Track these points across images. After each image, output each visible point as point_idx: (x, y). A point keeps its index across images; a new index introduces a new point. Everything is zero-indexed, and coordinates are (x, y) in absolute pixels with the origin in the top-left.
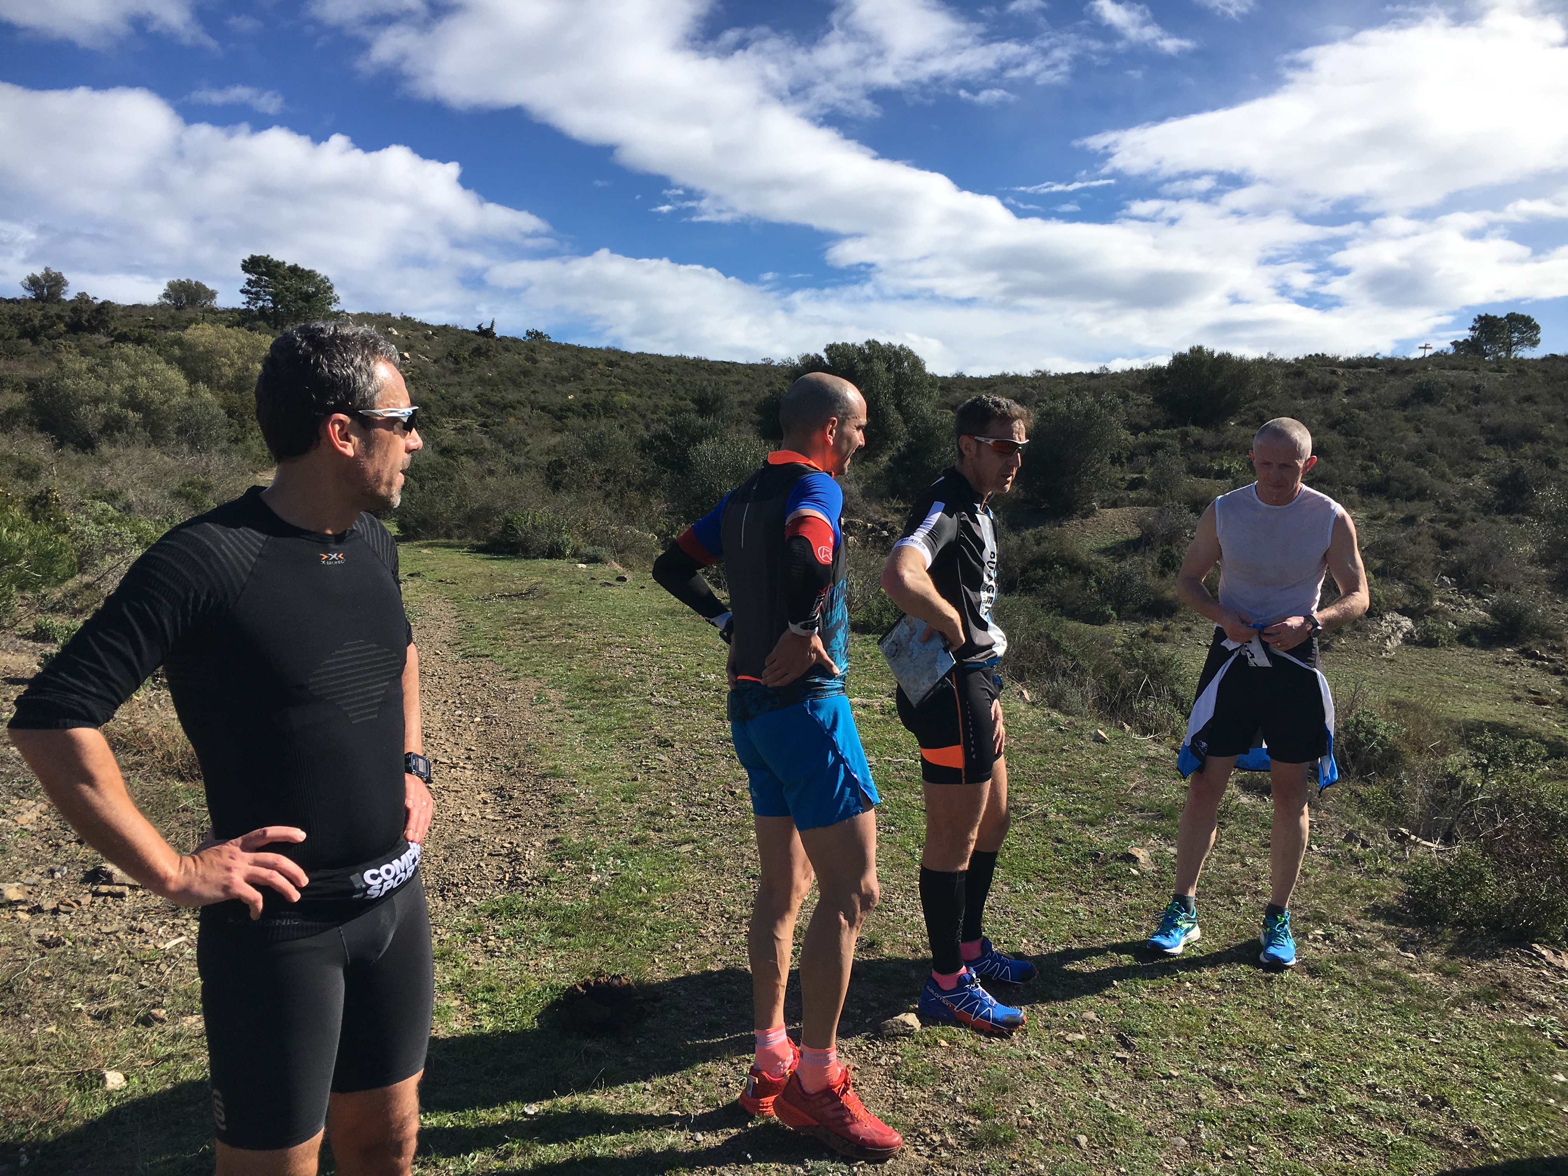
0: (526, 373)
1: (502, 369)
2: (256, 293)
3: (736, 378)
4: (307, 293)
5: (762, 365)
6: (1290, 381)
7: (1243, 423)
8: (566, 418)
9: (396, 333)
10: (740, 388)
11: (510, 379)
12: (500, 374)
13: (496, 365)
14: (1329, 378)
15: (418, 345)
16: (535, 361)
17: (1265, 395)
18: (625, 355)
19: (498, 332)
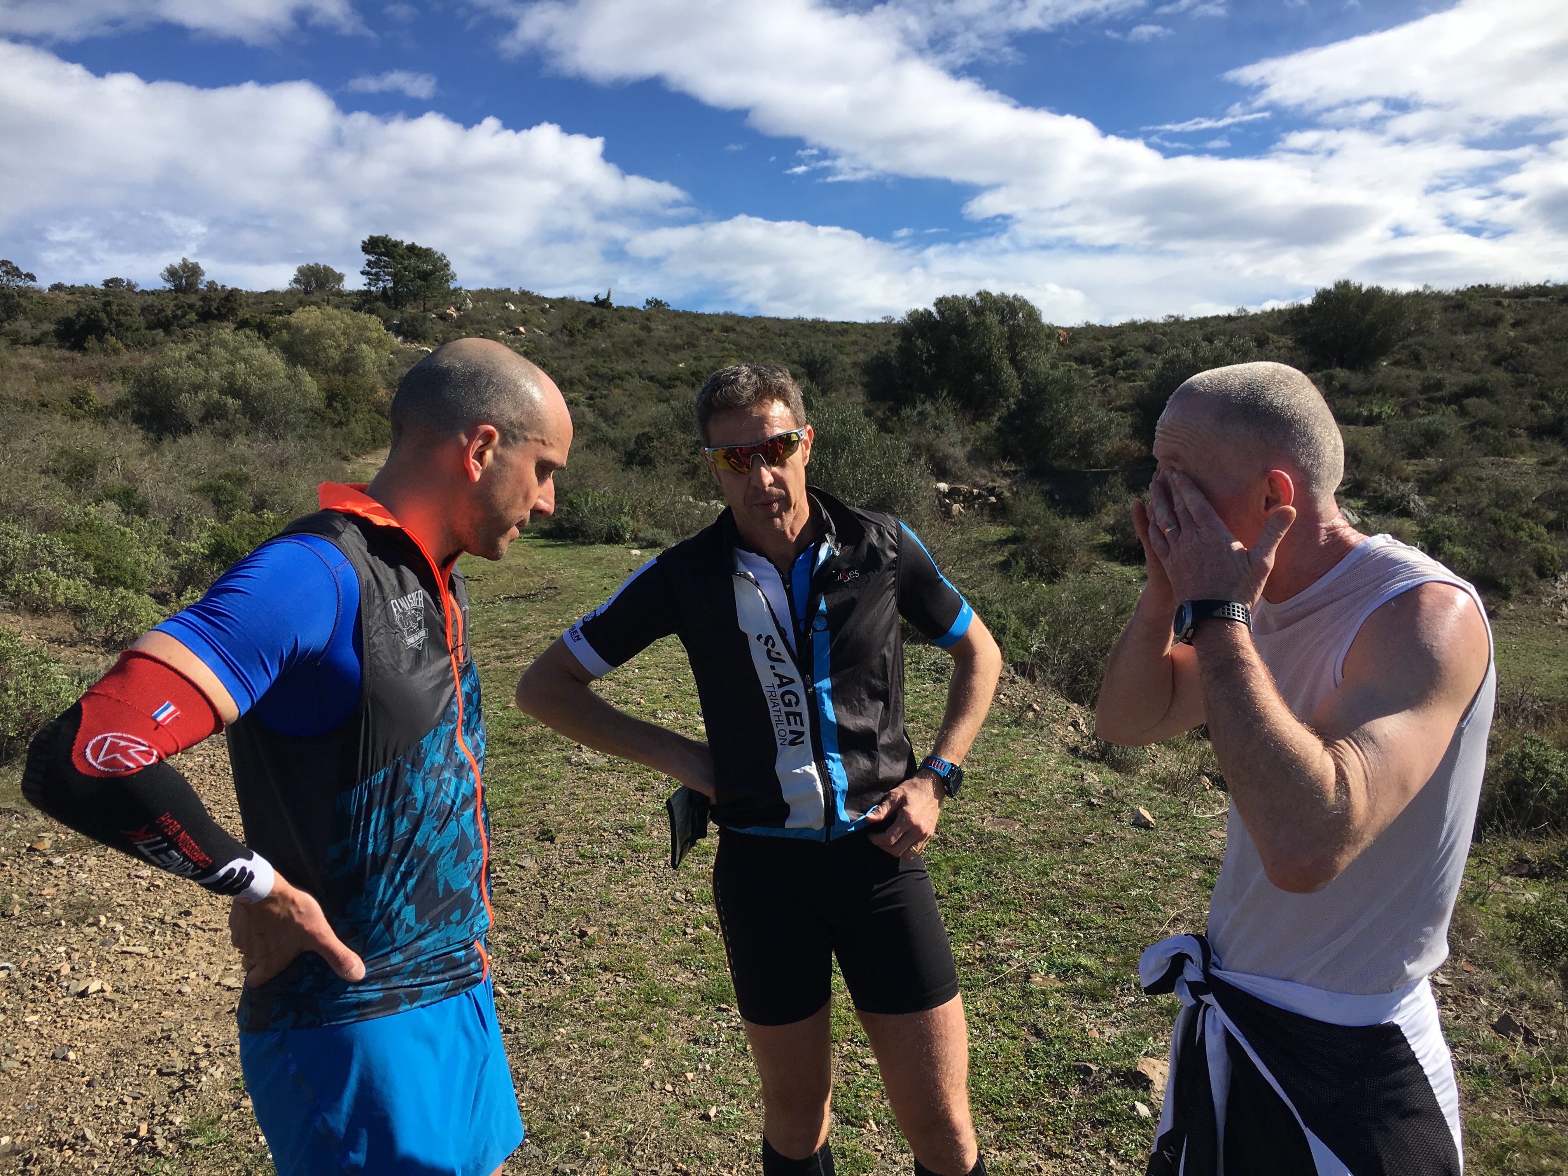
0: (639, 343)
1: (616, 339)
2: (376, 274)
3: (853, 338)
4: (425, 272)
5: (881, 323)
6: (1449, 315)
7: (1396, 363)
8: (674, 387)
9: (513, 308)
10: (857, 348)
11: (622, 349)
12: (613, 344)
13: (610, 336)
14: (1493, 310)
15: (534, 320)
16: (649, 330)
17: (1421, 331)
18: (741, 320)
19: (615, 302)
